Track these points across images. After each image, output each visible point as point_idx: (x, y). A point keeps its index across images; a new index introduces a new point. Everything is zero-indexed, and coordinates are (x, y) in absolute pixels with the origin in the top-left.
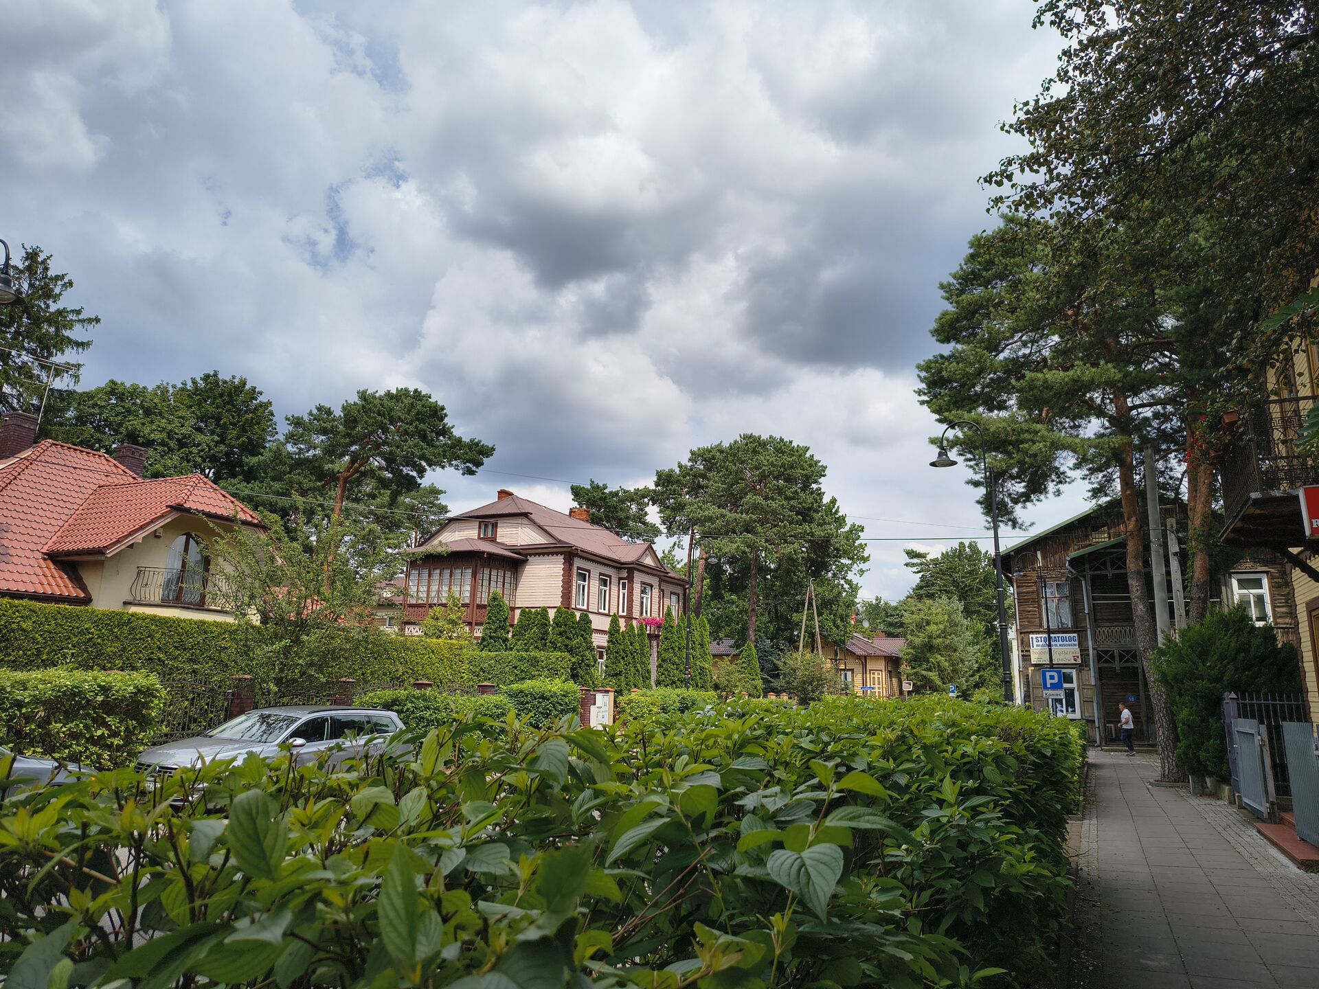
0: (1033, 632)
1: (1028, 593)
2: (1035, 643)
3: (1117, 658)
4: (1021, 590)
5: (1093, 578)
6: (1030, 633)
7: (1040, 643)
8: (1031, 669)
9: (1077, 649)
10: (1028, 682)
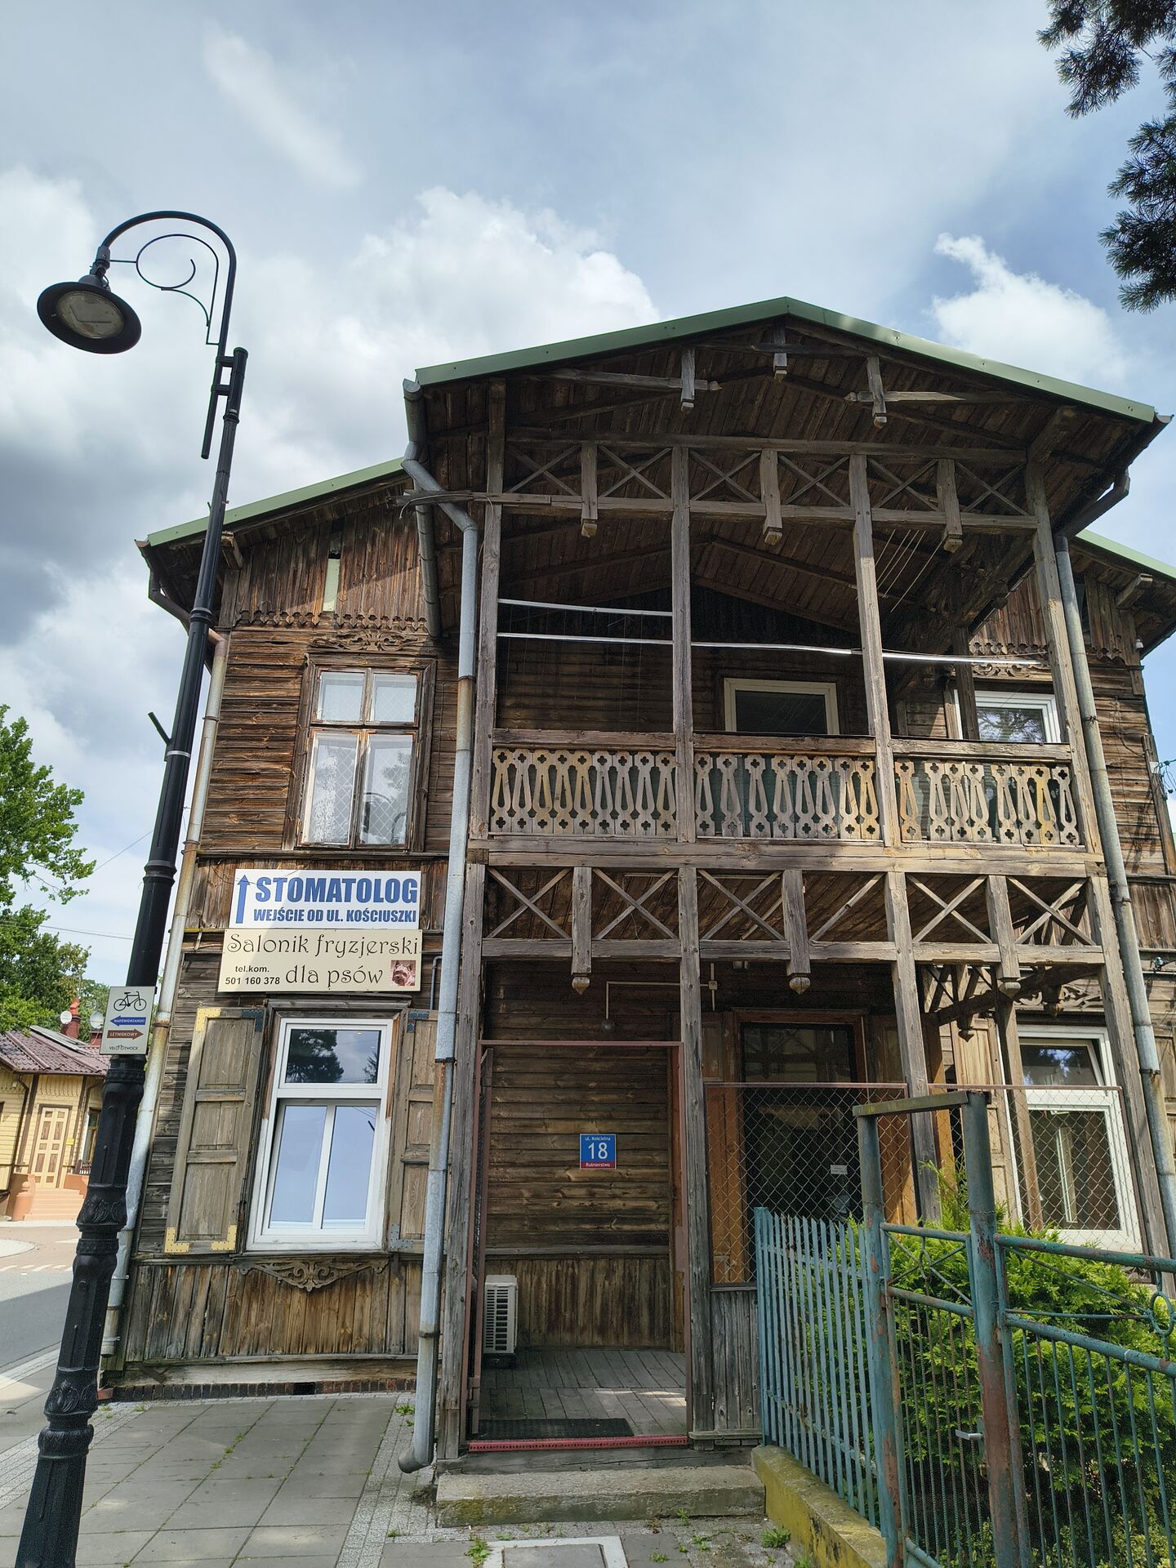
0: (251, 859)
1: (266, 703)
2: (252, 904)
3: (581, 912)
4: (240, 691)
5: (514, 527)
6: (238, 859)
7: (272, 905)
8: (207, 1013)
9: (412, 931)
10: (182, 1076)
